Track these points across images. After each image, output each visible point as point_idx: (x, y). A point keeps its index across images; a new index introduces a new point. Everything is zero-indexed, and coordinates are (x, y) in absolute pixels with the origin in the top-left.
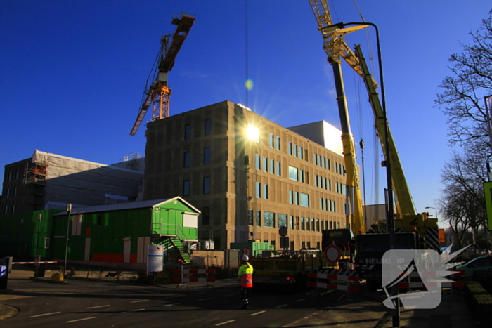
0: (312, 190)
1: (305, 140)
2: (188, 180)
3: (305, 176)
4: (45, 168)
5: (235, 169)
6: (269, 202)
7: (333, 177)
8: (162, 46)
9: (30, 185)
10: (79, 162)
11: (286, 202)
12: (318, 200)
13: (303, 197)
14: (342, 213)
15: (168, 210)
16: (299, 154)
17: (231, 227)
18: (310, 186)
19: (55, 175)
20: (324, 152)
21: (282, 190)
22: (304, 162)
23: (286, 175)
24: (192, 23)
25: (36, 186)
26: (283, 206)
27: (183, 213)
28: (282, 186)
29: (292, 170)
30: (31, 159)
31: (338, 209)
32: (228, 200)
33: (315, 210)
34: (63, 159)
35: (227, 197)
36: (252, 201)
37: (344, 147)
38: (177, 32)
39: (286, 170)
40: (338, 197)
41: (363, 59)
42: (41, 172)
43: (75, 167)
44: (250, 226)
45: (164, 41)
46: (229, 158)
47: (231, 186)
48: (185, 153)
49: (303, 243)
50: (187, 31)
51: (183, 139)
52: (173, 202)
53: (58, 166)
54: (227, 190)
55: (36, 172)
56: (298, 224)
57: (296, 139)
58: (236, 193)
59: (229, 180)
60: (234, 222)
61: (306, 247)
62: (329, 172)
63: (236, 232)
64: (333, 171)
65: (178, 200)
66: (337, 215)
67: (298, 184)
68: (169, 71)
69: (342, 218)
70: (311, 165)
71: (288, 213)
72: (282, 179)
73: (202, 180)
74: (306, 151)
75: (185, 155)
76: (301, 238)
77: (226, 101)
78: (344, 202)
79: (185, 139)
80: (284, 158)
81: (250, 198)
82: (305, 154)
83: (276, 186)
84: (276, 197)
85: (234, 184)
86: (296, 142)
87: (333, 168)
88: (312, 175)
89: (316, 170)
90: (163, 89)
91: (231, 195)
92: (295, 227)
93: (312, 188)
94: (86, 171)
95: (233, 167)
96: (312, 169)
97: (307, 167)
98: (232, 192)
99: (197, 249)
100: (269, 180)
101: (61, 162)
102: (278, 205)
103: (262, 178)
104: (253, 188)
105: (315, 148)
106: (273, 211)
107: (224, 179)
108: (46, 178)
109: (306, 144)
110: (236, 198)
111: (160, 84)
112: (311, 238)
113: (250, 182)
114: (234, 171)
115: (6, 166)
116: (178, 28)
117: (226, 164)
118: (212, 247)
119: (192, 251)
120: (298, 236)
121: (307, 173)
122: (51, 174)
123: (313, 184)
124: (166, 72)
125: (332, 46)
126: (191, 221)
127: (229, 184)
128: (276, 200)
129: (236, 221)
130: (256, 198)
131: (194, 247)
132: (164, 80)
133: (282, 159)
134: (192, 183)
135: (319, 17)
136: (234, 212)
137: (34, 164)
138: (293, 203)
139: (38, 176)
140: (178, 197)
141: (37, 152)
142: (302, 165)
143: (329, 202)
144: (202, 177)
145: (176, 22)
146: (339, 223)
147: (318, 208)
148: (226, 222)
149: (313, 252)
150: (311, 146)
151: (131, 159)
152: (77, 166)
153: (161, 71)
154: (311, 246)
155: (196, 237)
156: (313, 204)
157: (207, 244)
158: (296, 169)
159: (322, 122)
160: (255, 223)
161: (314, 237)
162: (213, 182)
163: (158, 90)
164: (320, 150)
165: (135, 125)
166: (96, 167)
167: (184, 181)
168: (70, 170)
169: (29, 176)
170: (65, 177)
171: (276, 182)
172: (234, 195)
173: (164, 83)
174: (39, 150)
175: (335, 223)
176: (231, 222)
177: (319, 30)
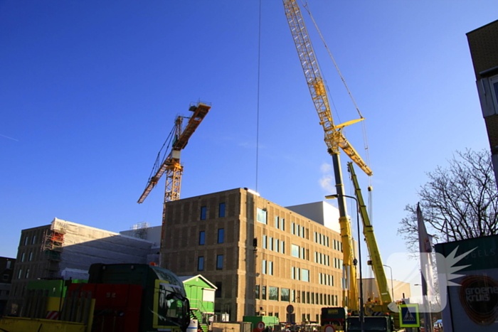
0: (313, 266)
1: (306, 220)
2: (203, 257)
3: (306, 253)
4: (62, 235)
5: (246, 249)
6: (274, 277)
7: (331, 253)
8: (176, 125)
9: (47, 251)
10: (93, 231)
11: (289, 278)
12: (318, 275)
13: (304, 273)
14: (340, 287)
15: (191, 286)
16: (301, 232)
17: (241, 301)
18: (310, 263)
19: (71, 242)
20: (324, 230)
21: (286, 266)
22: (305, 240)
23: (289, 253)
24: (207, 111)
25: (53, 252)
26: (285, 281)
27: (203, 289)
28: (286, 263)
29: (295, 249)
30: (50, 225)
31: (336, 283)
32: (239, 277)
33: (314, 285)
34: (79, 227)
35: (238, 273)
36: (260, 276)
37: (342, 229)
38: (194, 117)
39: (289, 248)
40: (336, 272)
41: (355, 175)
42: (59, 239)
43: (90, 235)
44: (257, 300)
45: (178, 122)
46: (241, 239)
47: (242, 264)
48: (200, 232)
49: (304, 315)
50: (202, 117)
51: (199, 219)
52: (195, 279)
53: (74, 233)
54: (238, 268)
55: (54, 239)
56: (299, 298)
57: (298, 219)
58: (246, 270)
59: (240, 258)
60: (244, 296)
61: (307, 320)
62: (328, 249)
63: (245, 305)
64: (332, 248)
65: (200, 277)
66: (335, 288)
67: (299, 261)
68: (182, 150)
69: (340, 292)
70: (312, 243)
71: (290, 287)
72: (285, 256)
73: (216, 257)
74: (308, 230)
75: (200, 234)
76: (301, 310)
77: (239, 189)
78: (341, 275)
79: (201, 219)
80: (287, 237)
81: (258, 274)
82: (306, 233)
83: (280, 263)
84: (280, 273)
85: (244, 262)
86: (298, 223)
87: (331, 244)
88: (312, 253)
89: (316, 247)
90: (176, 166)
91: (242, 272)
92: (296, 300)
93: (312, 264)
94: (99, 240)
95: (245, 247)
96: (312, 246)
97: (308, 245)
98: (242, 269)
99: (214, 321)
100: (274, 258)
101: (78, 230)
102: (282, 280)
103: (268, 256)
104: (260, 266)
105: (316, 227)
106: (277, 285)
107: (236, 257)
108: (63, 245)
109: (307, 224)
110: (246, 274)
111: (173, 161)
112: (311, 310)
113: (258, 259)
114: (245, 251)
115: (23, 231)
116: (194, 114)
117: (238, 244)
118: (228, 320)
119: (209, 323)
120: (299, 309)
121: (308, 250)
122: (68, 241)
123: (313, 261)
124: (179, 150)
125: (332, 138)
126: (209, 295)
127: (240, 262)
128: (280, 276)
129: (245, 295)
130: (263, 275)
131: (211, 319)
132: (177, 157)
133: (286, 238)
134: (206, 260)
135: (321, 113)
136: (244, 288)
137: (53, 231)
138: (294, 278)
139: (55, 243)
140: (200, 275)
141: (57, 220)
142: (303, 243)
143: (327, 276)
144: (216, 255)
145: (193, 109)
146: (336, 296)
147: (317, 283)
148: (237, 296)
149: (313, 326)
150: (311, 225)
151: (140, 228)
152: (92, 234)
153: (175, 149)
154: (311, 320)
155: (213, 310)
156: (313, 279)
157: (223, 317)
158: (298, 247)
159: (322, 202)
160: (261, 297)
161: (313, 309)
162: (225, 260)
163: (172, 166)
164: (320, 229)
165: (143, 194)
166: (109, 236)
167: (199, 257)
168: (84, 238)
169: (47, 242)
170: (80, 244)
171: (280, 259)
172: (245, 272)
173: (177, 160)
174: (58, 218)
175: (333, 296)
176: (241, 296)
177: (320, 124)
